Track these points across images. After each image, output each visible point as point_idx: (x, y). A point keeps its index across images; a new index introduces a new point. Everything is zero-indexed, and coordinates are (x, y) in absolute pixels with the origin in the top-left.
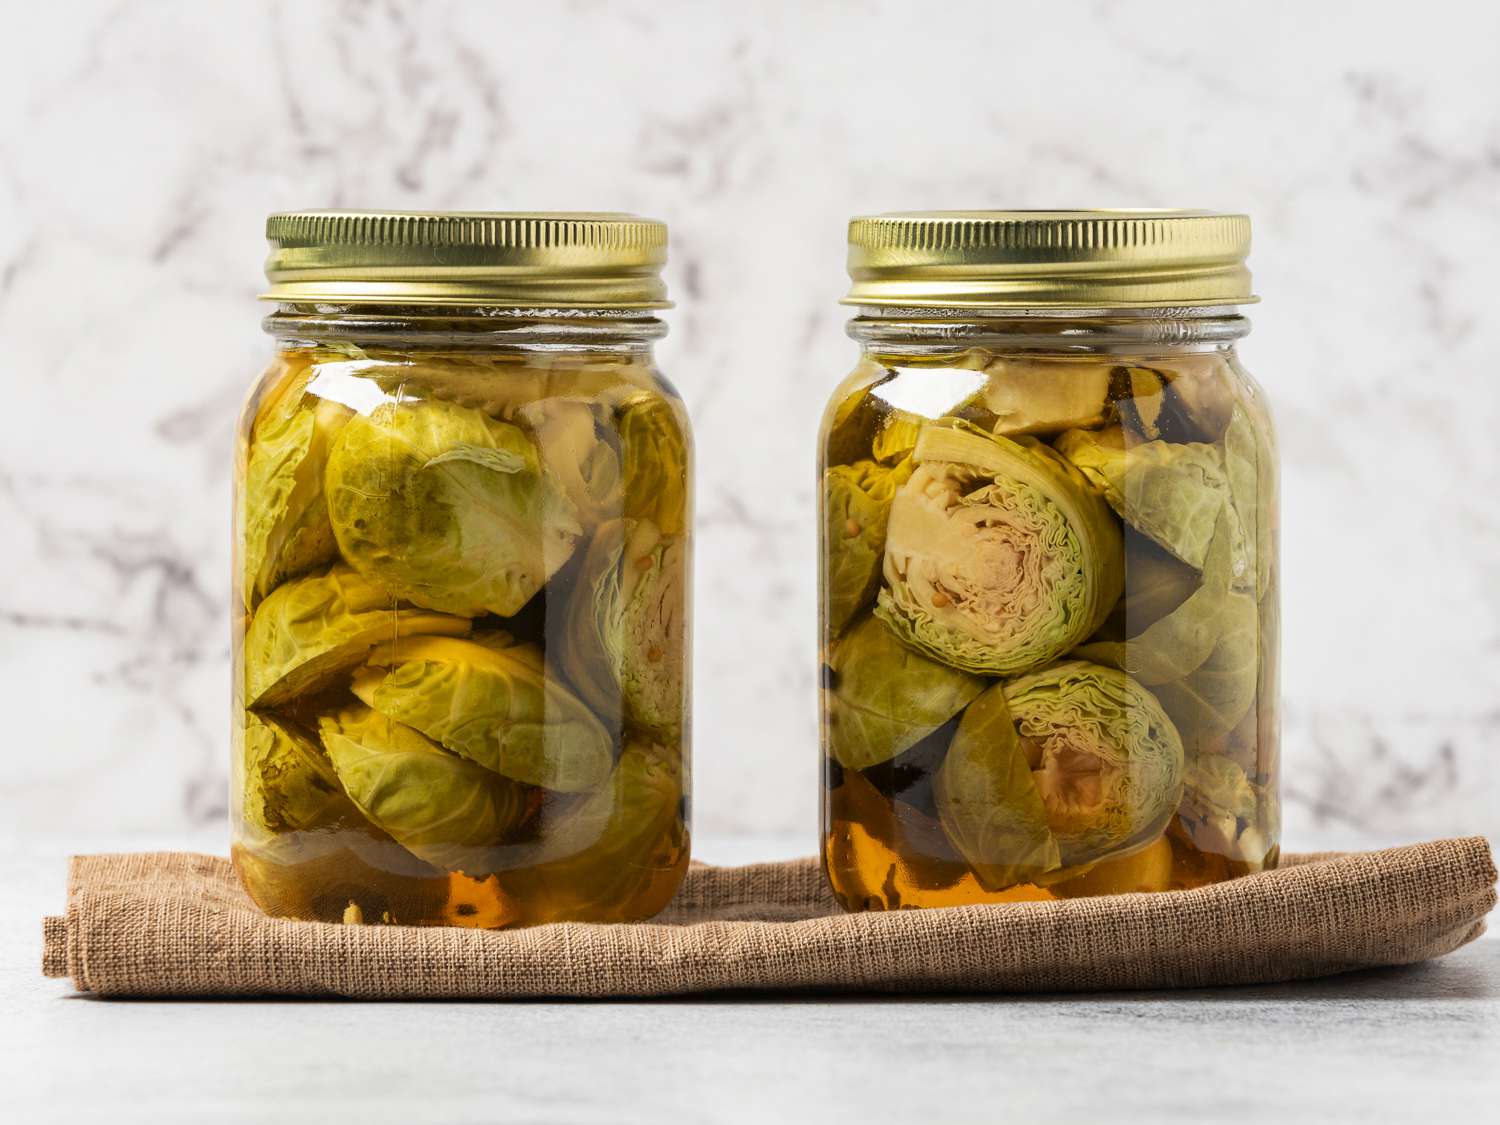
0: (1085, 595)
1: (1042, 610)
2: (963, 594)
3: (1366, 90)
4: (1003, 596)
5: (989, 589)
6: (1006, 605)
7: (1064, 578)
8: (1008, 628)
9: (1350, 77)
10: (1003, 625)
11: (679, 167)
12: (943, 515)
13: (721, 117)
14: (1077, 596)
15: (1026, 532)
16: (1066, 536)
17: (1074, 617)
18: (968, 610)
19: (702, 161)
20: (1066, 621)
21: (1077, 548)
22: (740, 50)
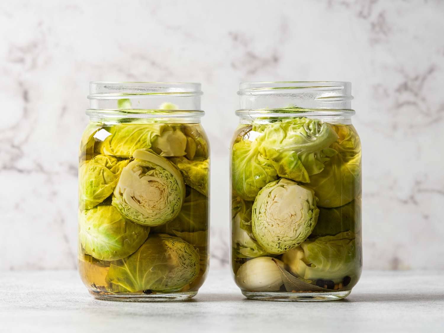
0: (180, 205)
1: (166, 209)
2: (141, 201)
3: (236, 38)
4: (155, 203)
5: (150, 201)
6: (155, 206)
7: (174, 200)
8: (155, 213)
9: (230, 33)
10: (153, 212)
11: (21, 61)
12: (138, 177)
13: (35, 45)
14: (177, 206)
15: (164, 185)
16: (176, 188)
17: (175, 212)
18: (143, 206)
19: (28, 59)
20: (173, 213)
21: (179, 191)
22: (40, 24)
